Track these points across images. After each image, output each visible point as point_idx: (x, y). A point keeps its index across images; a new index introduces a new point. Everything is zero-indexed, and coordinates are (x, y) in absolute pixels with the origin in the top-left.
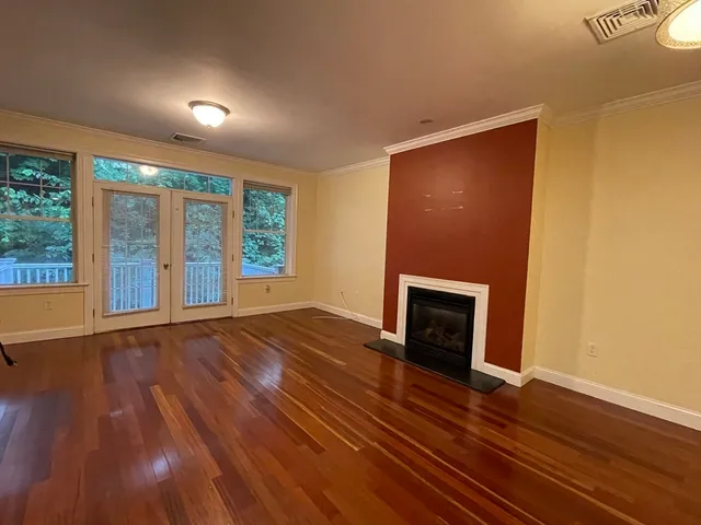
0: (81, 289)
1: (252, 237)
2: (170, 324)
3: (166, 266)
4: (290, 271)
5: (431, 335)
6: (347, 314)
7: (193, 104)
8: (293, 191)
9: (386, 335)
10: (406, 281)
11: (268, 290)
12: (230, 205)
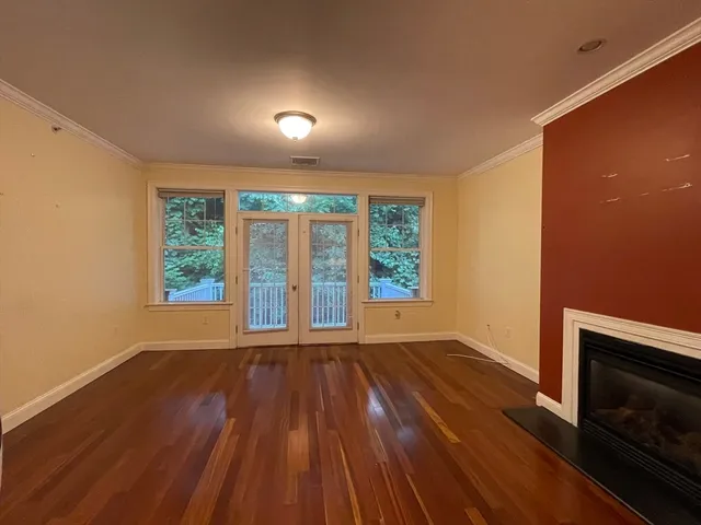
0: (227, 308)
1: (408, 255)
2: (298, 345)
3: (294, 288)
4: (424, 295)
5: (629, 421)
6: (496, 355)
7: (279, 117)
8: (427, 200)
9: (542, 400)
10: (576, 321)
11: (398, 315)
12: (354, 225)
